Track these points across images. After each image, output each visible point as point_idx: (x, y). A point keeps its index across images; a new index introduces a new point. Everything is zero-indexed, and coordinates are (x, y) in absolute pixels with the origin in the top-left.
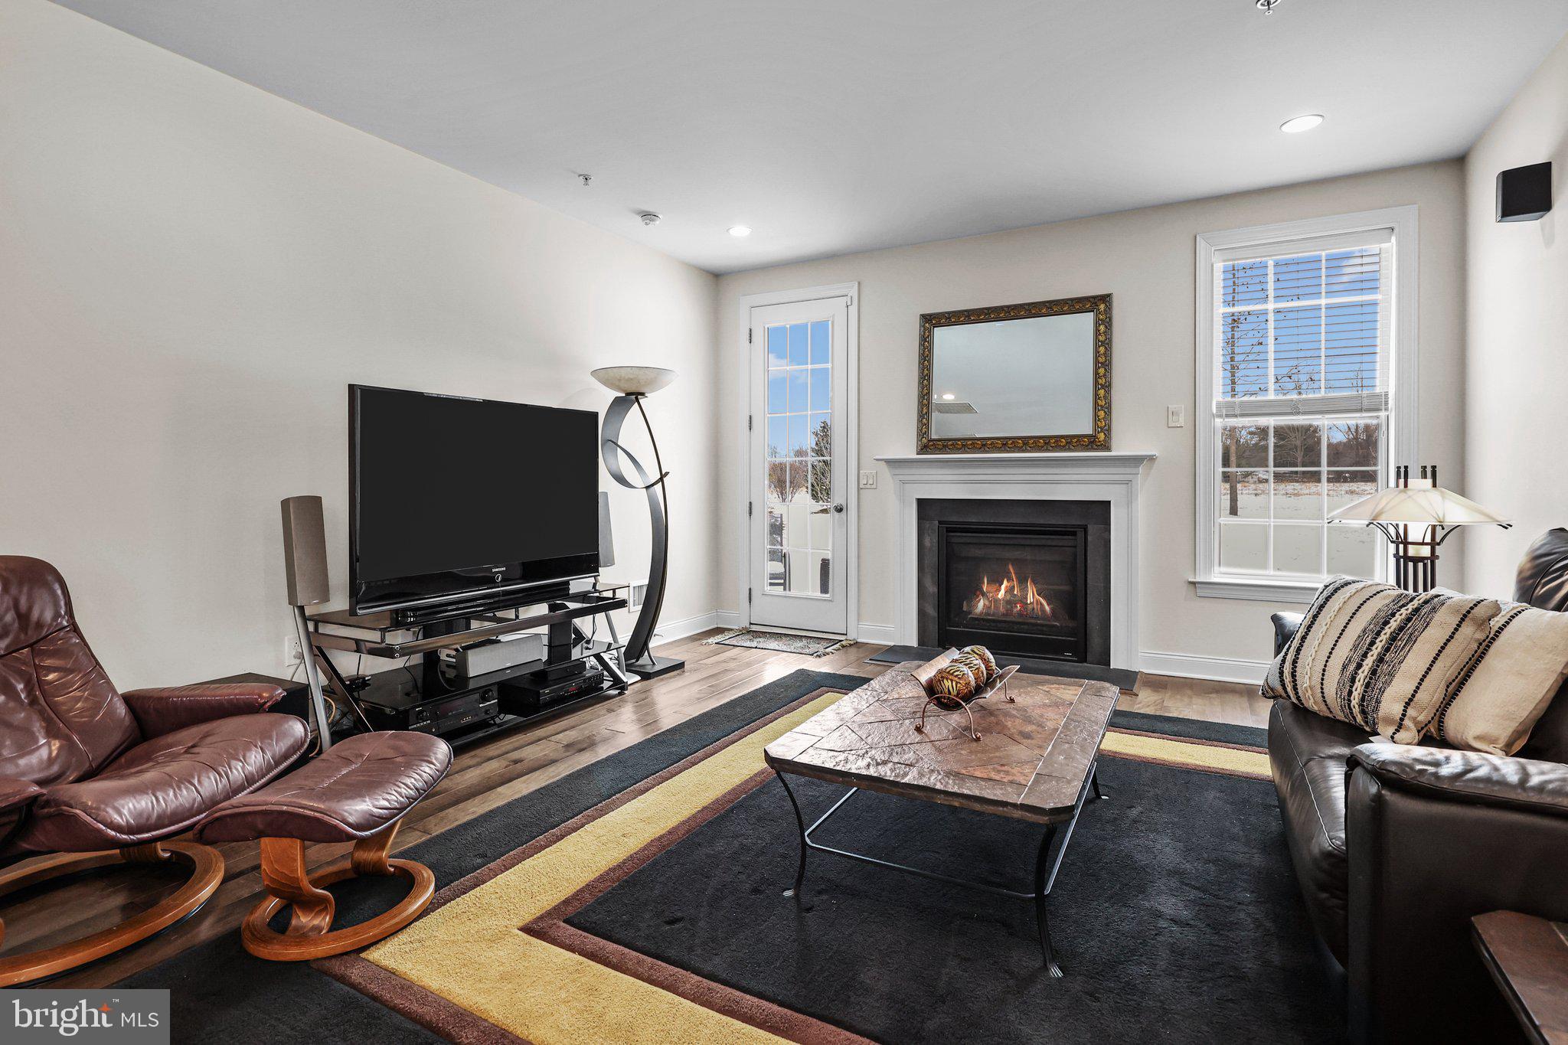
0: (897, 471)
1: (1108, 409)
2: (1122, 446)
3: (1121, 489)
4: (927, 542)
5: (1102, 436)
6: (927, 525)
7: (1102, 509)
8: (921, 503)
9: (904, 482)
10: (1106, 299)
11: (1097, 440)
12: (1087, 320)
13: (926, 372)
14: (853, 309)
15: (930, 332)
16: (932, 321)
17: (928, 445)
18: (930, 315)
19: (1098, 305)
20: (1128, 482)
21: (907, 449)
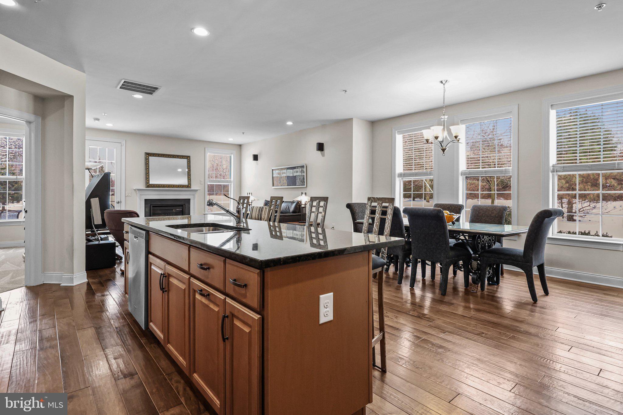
0: (140, 192)
1: (190, 180)
2: (193, 187)
3: (192, 196)
4: (147, 210)
5: (189, 185)
6: (147, 205)
7: (189, 200)
8: (145, 200)
9: (141, 195)
10: (189, 157)
11: (189, 186)
12: (185, 161)
13: (147, 167)
14: (124, 148)
15: (149, 157)
16: (148, 155)
17: (149, 186)
18: (148, 153)
19: (188, 158)
20: (193, 195)
21: (142, 186)
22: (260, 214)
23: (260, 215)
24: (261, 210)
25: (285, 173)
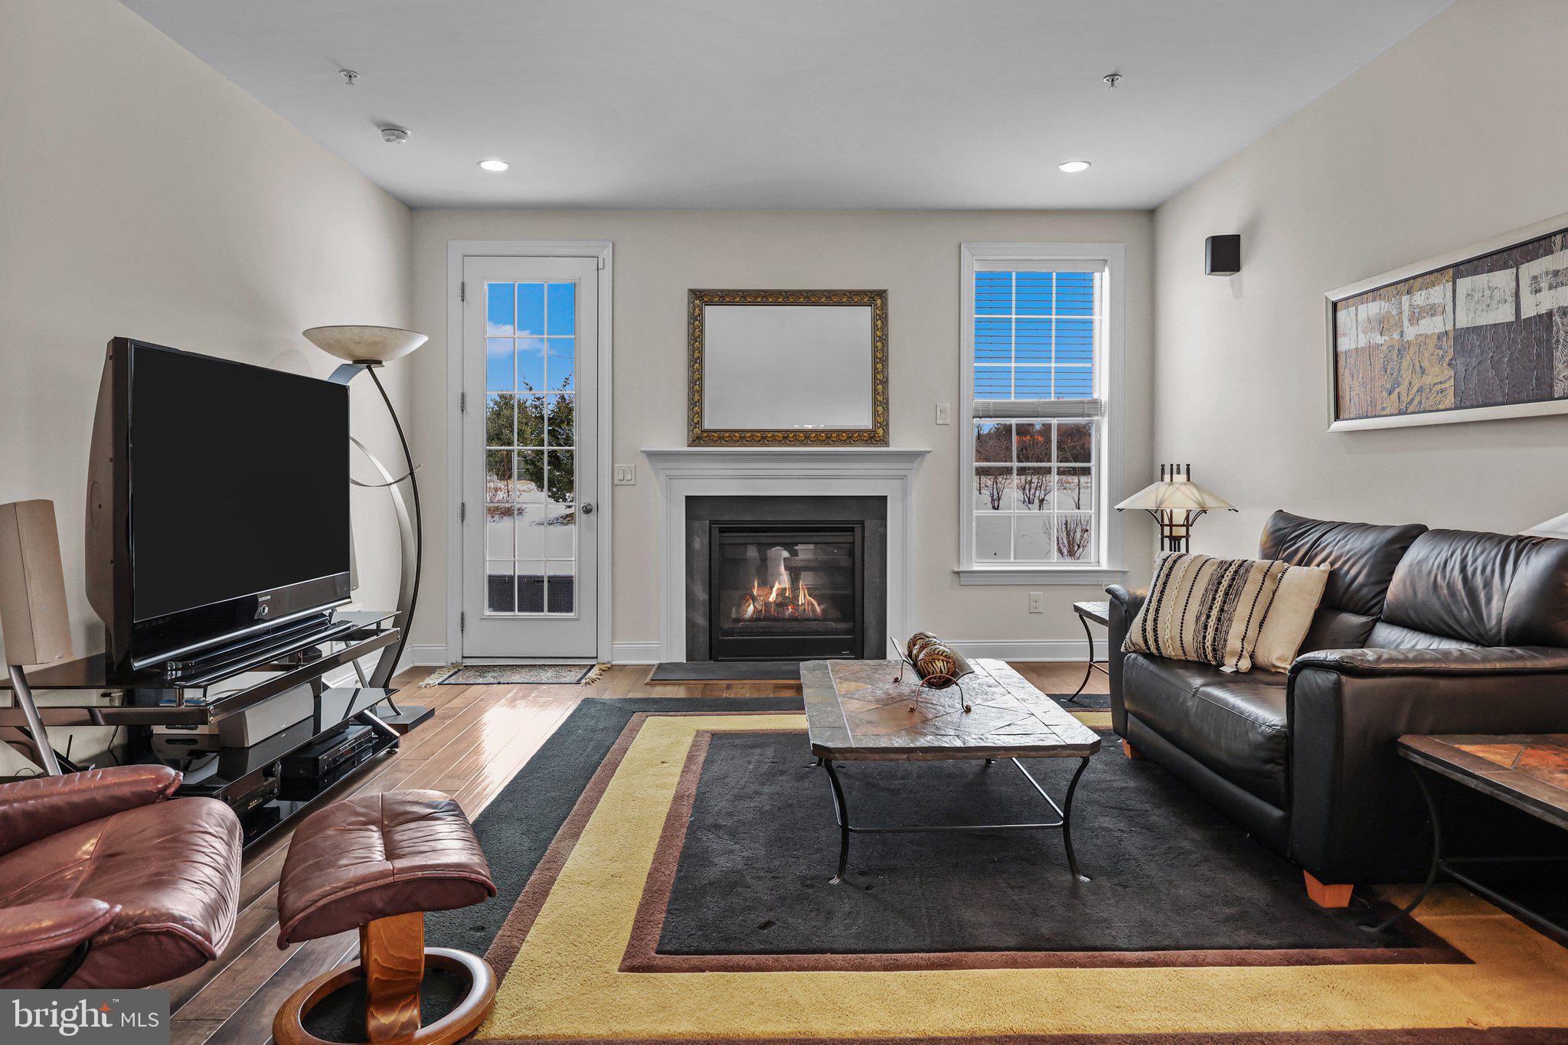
0: (660, 465)
1: (885, 404)
2: (900, 441)
3: (897, 483)
4: (697, 544)
5: (880, 431)
6: (696, 524)
7: (879, 504)
8: (690, 500)
9: (670, 477)
10: (882, 294)
11: (876, 435)
12: (863, 315)
13: (697, 354)
14: (606, 275)
15: (701, 310)
16: (702, 298)
17: (700, 436)
18: (701, 291)
19: (875, 299)
20: (903, 478)
21: (676, 440)
22: (1215, 613)
23: (1212, 623)
24: (1225, 583)
25: (1432, 311)
